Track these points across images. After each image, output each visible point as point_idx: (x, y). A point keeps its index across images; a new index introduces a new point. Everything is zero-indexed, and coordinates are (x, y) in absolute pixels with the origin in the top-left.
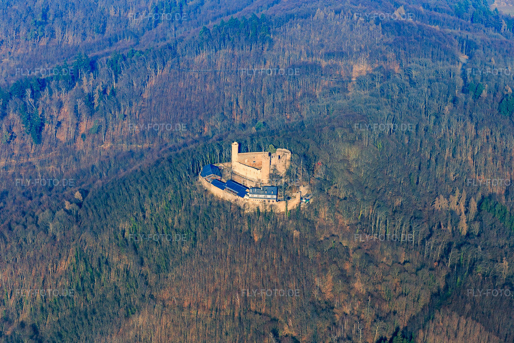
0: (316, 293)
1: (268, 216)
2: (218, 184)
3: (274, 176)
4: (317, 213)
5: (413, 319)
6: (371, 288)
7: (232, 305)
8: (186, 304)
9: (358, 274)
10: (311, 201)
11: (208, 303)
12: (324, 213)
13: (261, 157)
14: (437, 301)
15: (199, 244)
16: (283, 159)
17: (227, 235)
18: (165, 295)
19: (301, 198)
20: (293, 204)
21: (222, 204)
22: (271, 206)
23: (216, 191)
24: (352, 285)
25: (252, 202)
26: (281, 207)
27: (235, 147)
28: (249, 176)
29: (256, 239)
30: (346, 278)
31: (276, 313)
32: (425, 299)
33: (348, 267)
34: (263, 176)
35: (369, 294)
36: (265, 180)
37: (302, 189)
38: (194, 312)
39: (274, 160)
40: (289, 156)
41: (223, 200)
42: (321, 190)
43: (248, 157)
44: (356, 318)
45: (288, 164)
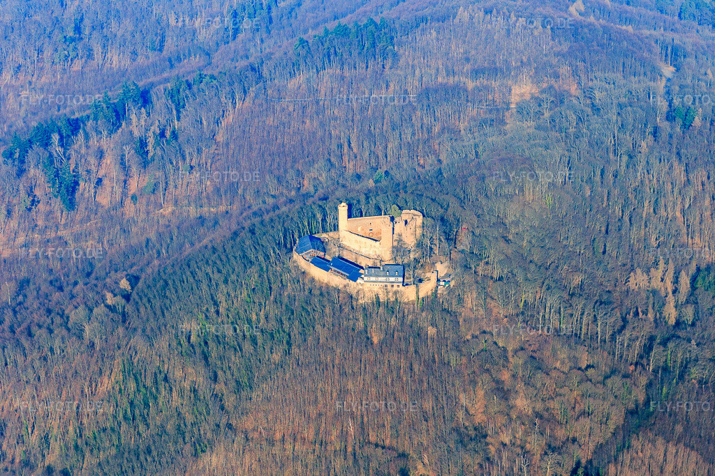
0: (461, 415)
1: (392, 307)
2: (321, 263)
3: (398, 249)
4: (460, 300)
5: (600, 448)
6: (539, 406)
7: (344, 436)
8: (278, 436)
9: (520, 386)
10: (452, 283)
11: (310, 434)
12: (471, 299)
13: (380, 223)
14: (635, 421)
15: (295, 350)
16: (411, 225)
17: (335, 336)
18: (248, 423)
19: (438, 280)
20: (426, 288)
21: (326, 292)
22: (396, 293)
23: (317, 273)
24: (512, 402)
25: (369, 288)
26: (409, 294)
27: (343, 209)
28: (364, 251)
29: (375, 340)
30: (503, 392)
31: (405, 446)
32: (617, 418)
33: (506, 376)
34: (382, 250)
35: (537, 415)
36: (387, 256)
37: (439, 266)
38: (289, 447)
39: (399, 227)
40: (420, 220)
41: (327, 286)
42: (466, 267)
43: (362, 223)
44: (519, 450)
45: (419, 231)
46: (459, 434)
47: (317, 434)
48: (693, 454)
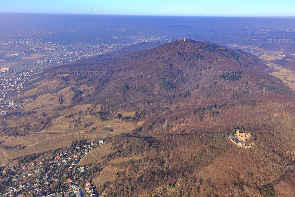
0: (250, 170)
1: (243, 149)
2: (233, 139)
3: (246, 139)
4: (255, 150)
5: (274, 182)
6: (264, 171)
7: (230, 168)
8: (220, 166)
9: (262, 167)
10: (254, 147)
11: (224, 167)
13: (244, 134)
14: (281, 178)
15: (225, 152)
16: (249, 136)
17: (232, 152)
18: (215, 162)
19: (252, 146)
20: (249, 147)
22: (244, 147)
24: (259, 170)
25: (240, 145)
26: (246, 147)
27: (238, 131)
28: (240, 138)
29: (239, 154)
30: (258, 168)
31: (239, 172)
32: (278, 176)
33: (260, 165)
34: (243, 139)
35: (264, 173)
36: (244, 140)
37: (252, 144)
38: (221, 168)
39: (247, 136)
40: (251, 135)
41: (233, 143)
42: (257, 145)
43: (241, 134)
44: (259, 179)
45: (250, 137)
46: (249, 173)
47: (226, 167)
48: (291, 187)
